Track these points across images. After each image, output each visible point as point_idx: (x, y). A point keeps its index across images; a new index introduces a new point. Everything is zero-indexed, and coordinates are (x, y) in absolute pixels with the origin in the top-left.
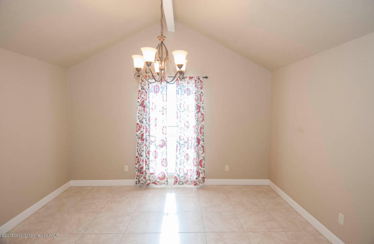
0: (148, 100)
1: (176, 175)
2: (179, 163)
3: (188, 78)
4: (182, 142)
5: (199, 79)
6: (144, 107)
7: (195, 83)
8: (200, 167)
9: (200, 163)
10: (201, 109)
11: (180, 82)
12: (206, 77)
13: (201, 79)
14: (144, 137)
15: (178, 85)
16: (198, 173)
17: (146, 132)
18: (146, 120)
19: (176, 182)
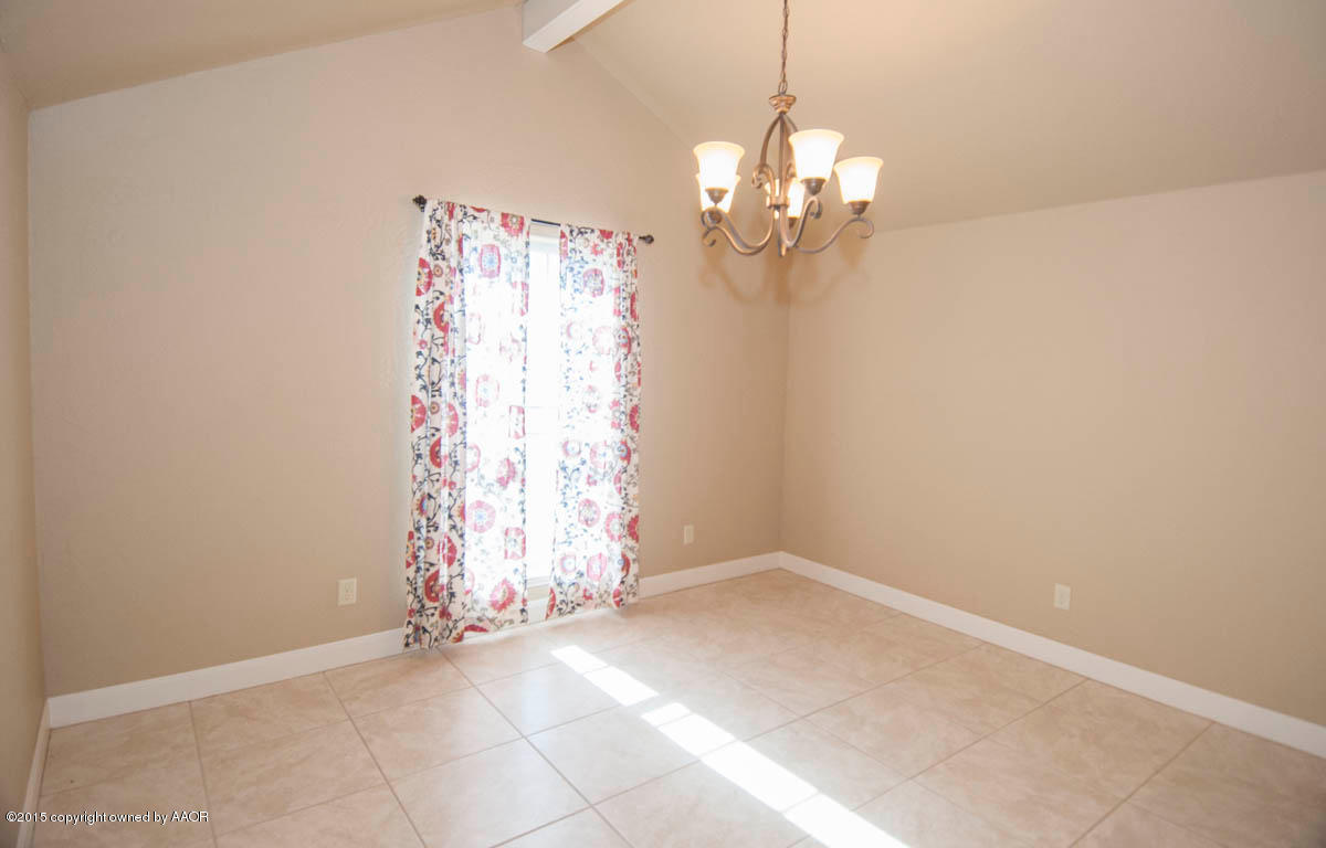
0: (457, 305)
1: (552, 584)
2: (561, 537)
3: (597, 233)
4: (572, 463)
5: (629, 240)
6: (445, 329)
7: (618, 255)
8: (631, 542)
9: (632, 529)
10: (634, 345)
11: (570, 245)
12: (649, 239)
13: (636, 241)
14: (444, 451)
15: (564, 254)
16: (626, 564)
17: (453, 429)
18: (453, 384)
19: (552, 607)
